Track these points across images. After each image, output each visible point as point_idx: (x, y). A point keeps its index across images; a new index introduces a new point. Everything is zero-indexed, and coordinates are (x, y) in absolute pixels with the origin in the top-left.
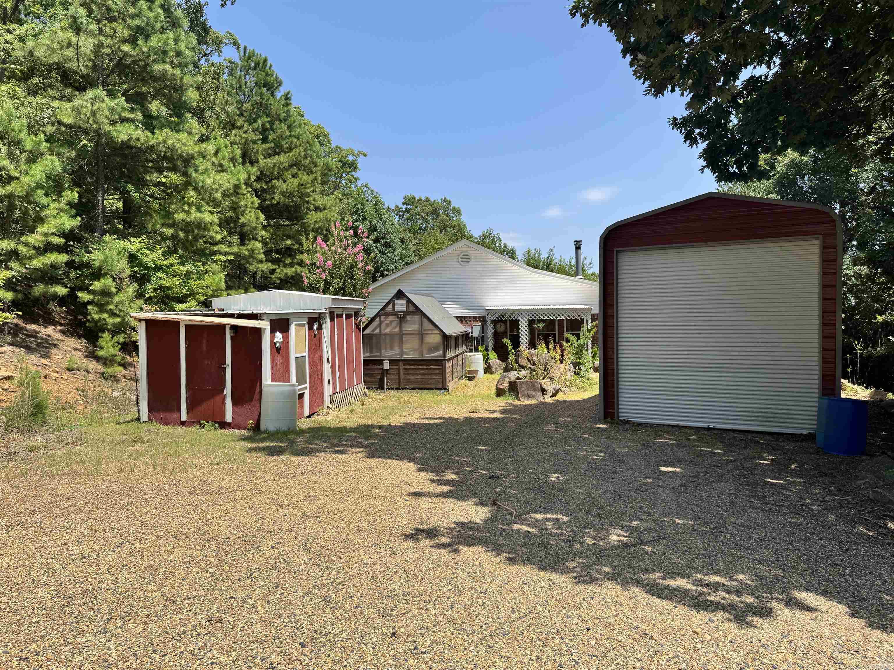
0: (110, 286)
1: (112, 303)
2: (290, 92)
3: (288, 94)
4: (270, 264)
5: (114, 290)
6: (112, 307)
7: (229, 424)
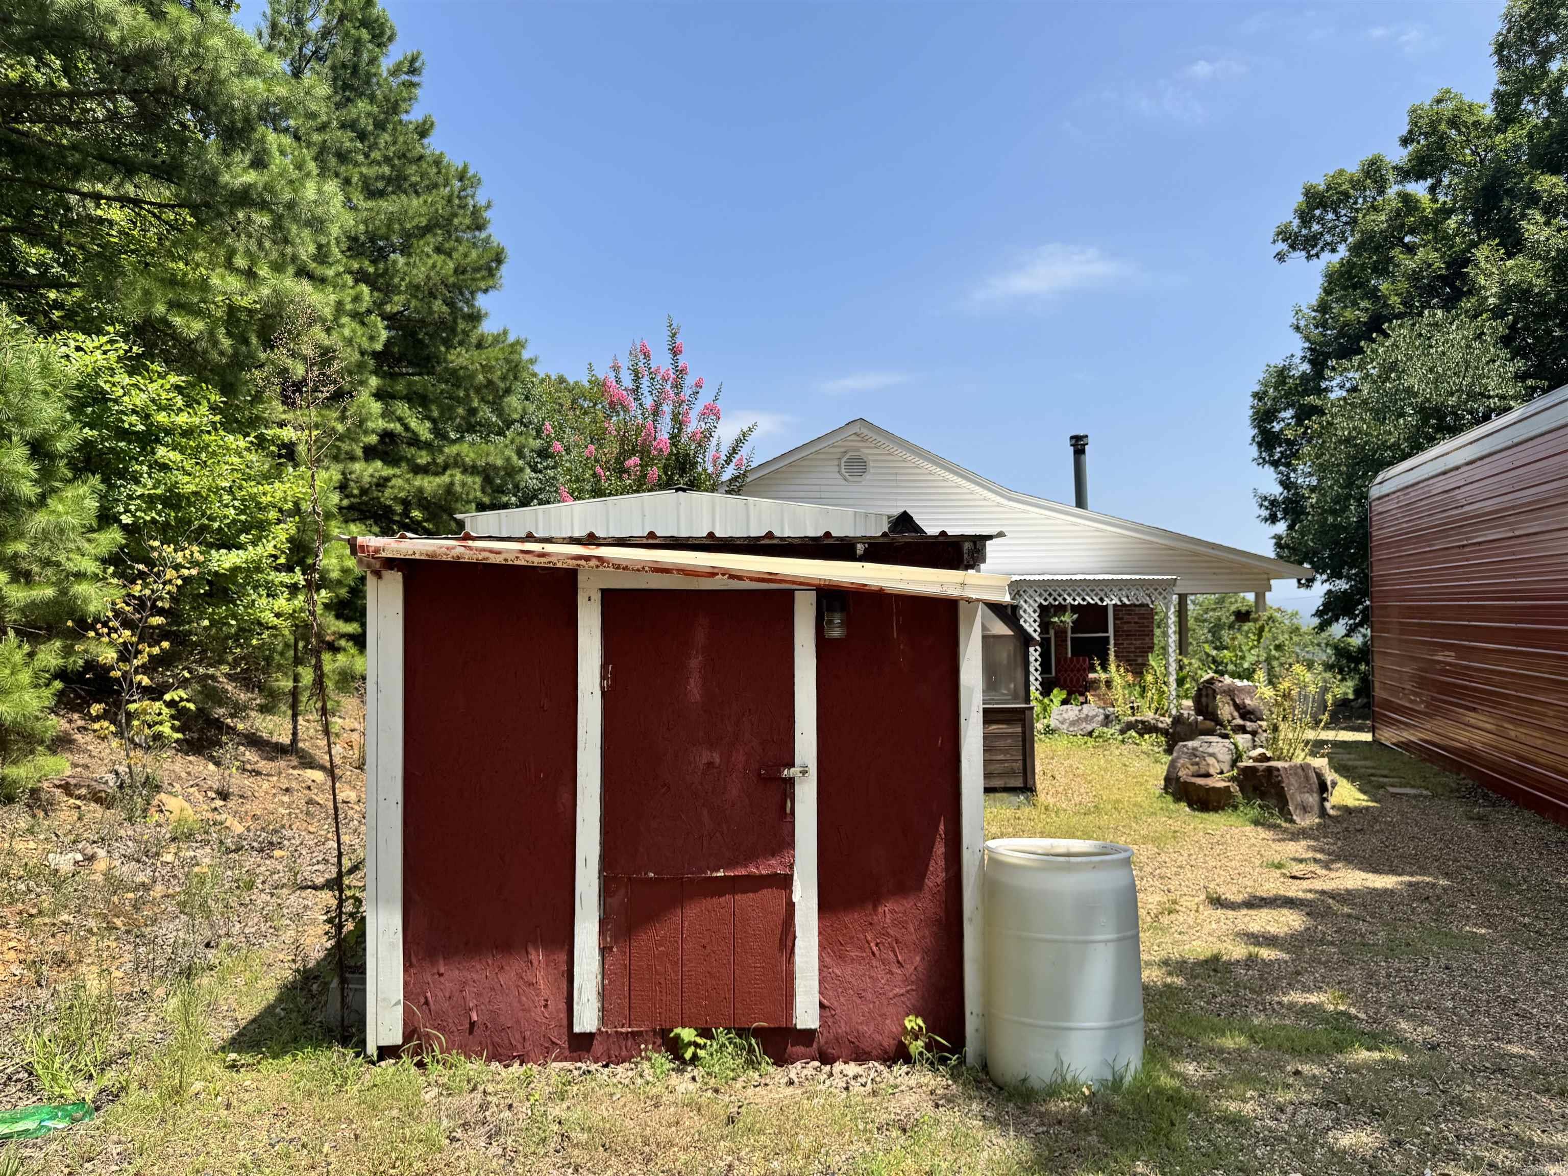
0: (17, 475)
1: (20, 535)
2: (419, 54)
3: (413, 60)
4: (379, 464)
5: (28, 490)
6: (21, 547)
7: (808, 1036)
